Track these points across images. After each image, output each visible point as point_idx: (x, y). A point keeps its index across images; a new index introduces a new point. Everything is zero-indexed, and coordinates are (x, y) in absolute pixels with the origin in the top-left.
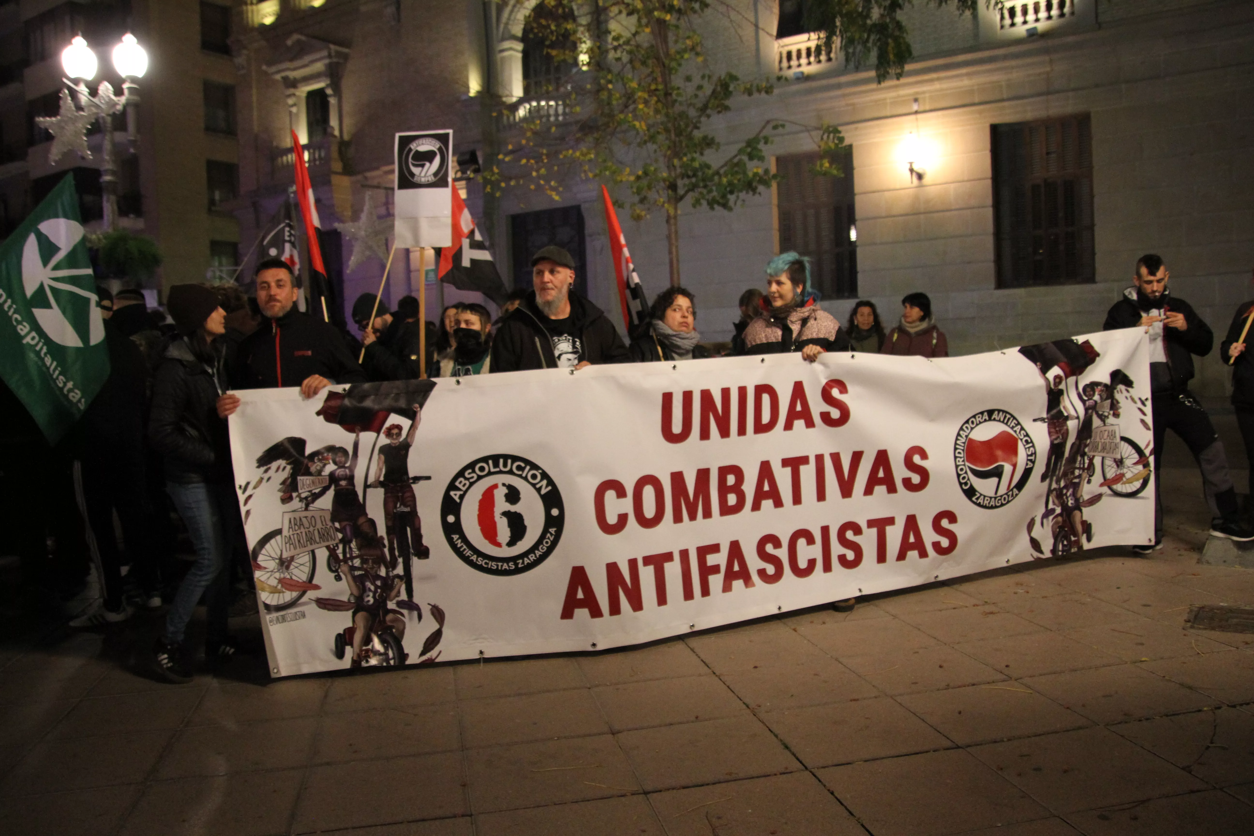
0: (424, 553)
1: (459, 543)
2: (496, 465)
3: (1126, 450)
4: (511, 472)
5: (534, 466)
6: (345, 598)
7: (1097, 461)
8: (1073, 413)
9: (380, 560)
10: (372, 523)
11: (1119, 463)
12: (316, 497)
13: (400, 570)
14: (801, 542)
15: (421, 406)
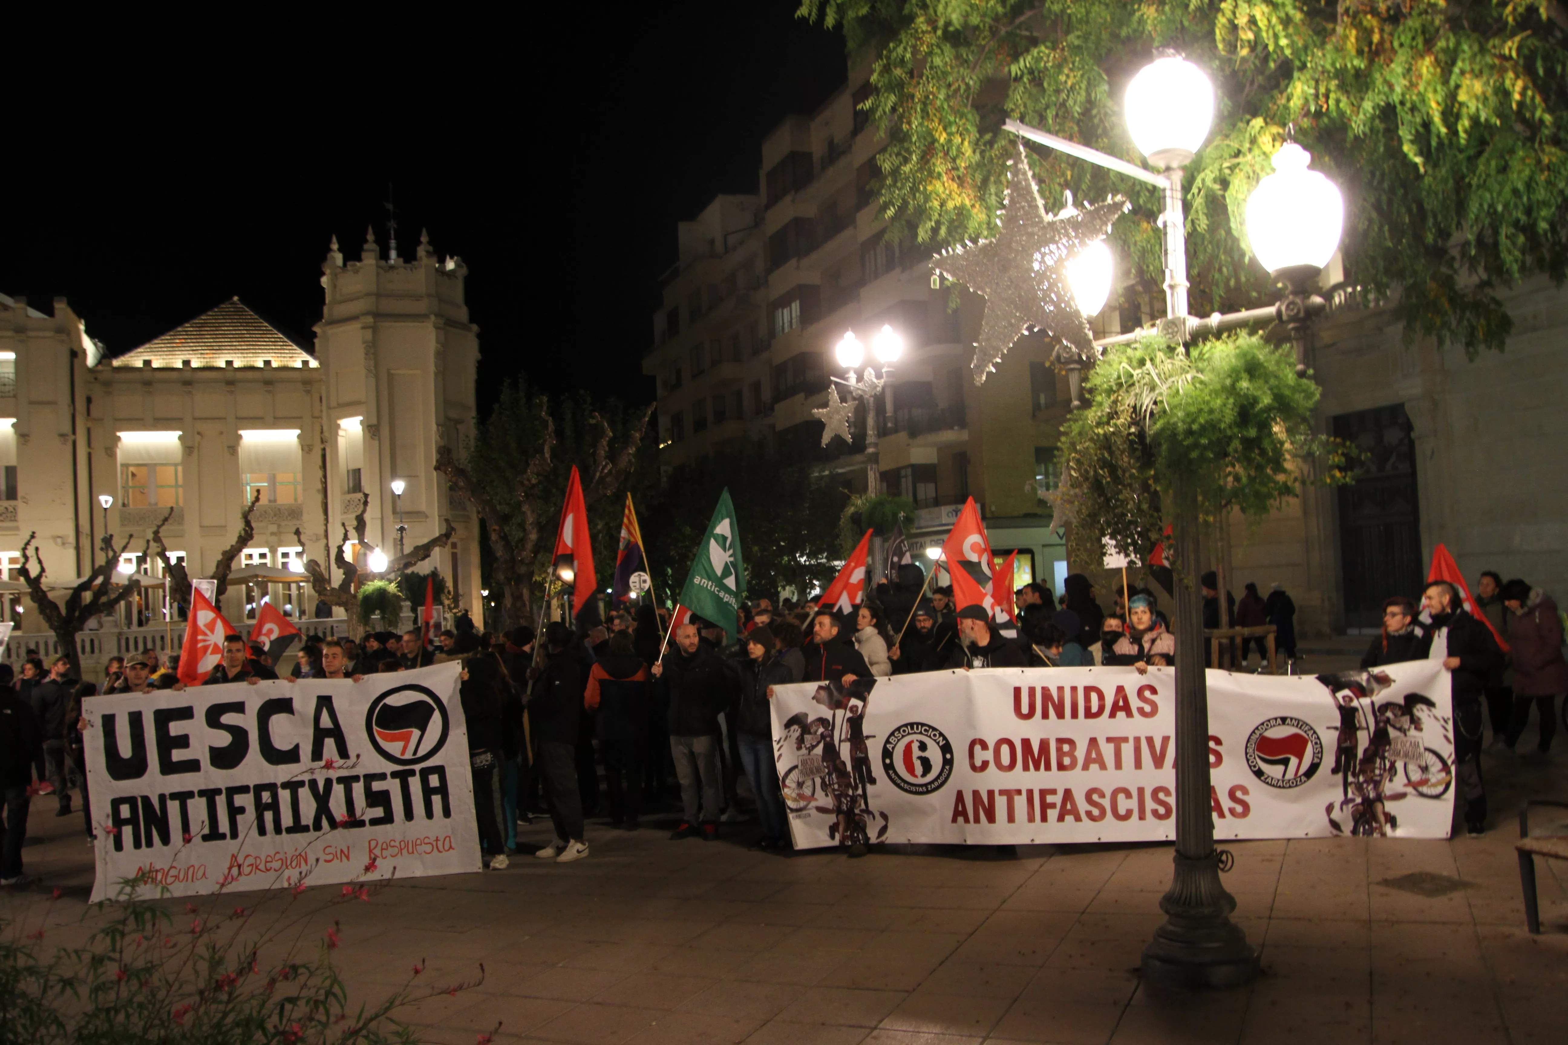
0: (873, 781)
1: (893, 776)
2: (912, 728)
3: (1431, 759)
4: (921, 733)
5: (934, 729)
6: (831, 807)
7: (1399, 765)
8: (1364, 724)
9: (849, 785)
10: (844, 763)
11: (1425, 769)
12: (813, 747)
13: (860, 791)
14: (1121, 797)
15: (869, 693)
